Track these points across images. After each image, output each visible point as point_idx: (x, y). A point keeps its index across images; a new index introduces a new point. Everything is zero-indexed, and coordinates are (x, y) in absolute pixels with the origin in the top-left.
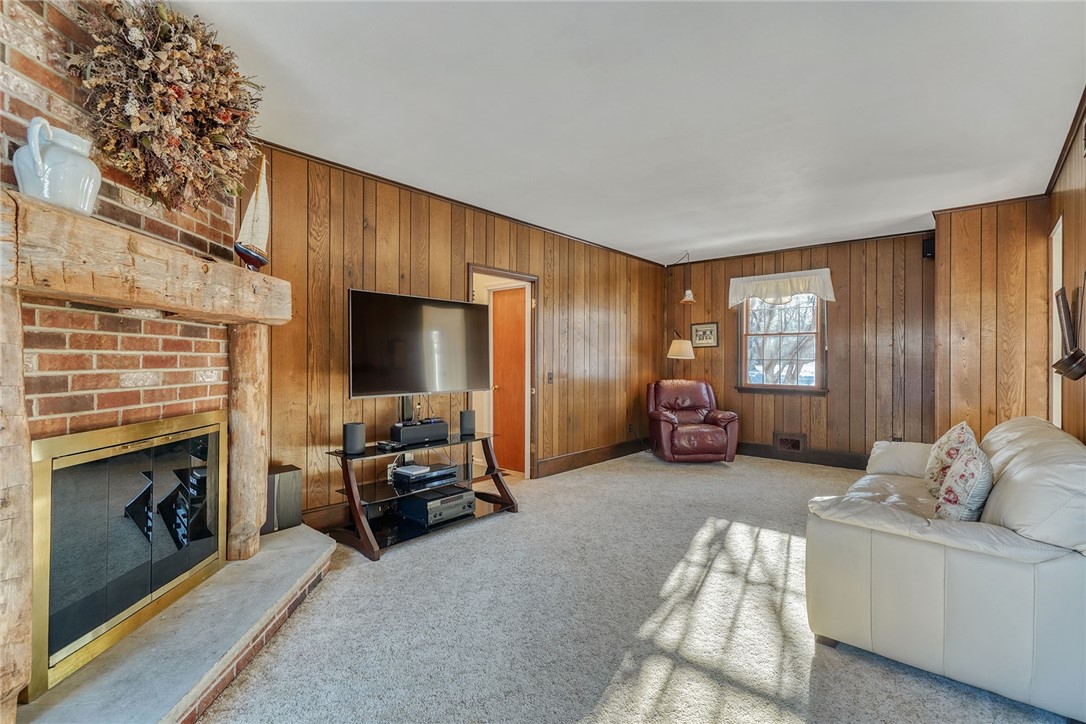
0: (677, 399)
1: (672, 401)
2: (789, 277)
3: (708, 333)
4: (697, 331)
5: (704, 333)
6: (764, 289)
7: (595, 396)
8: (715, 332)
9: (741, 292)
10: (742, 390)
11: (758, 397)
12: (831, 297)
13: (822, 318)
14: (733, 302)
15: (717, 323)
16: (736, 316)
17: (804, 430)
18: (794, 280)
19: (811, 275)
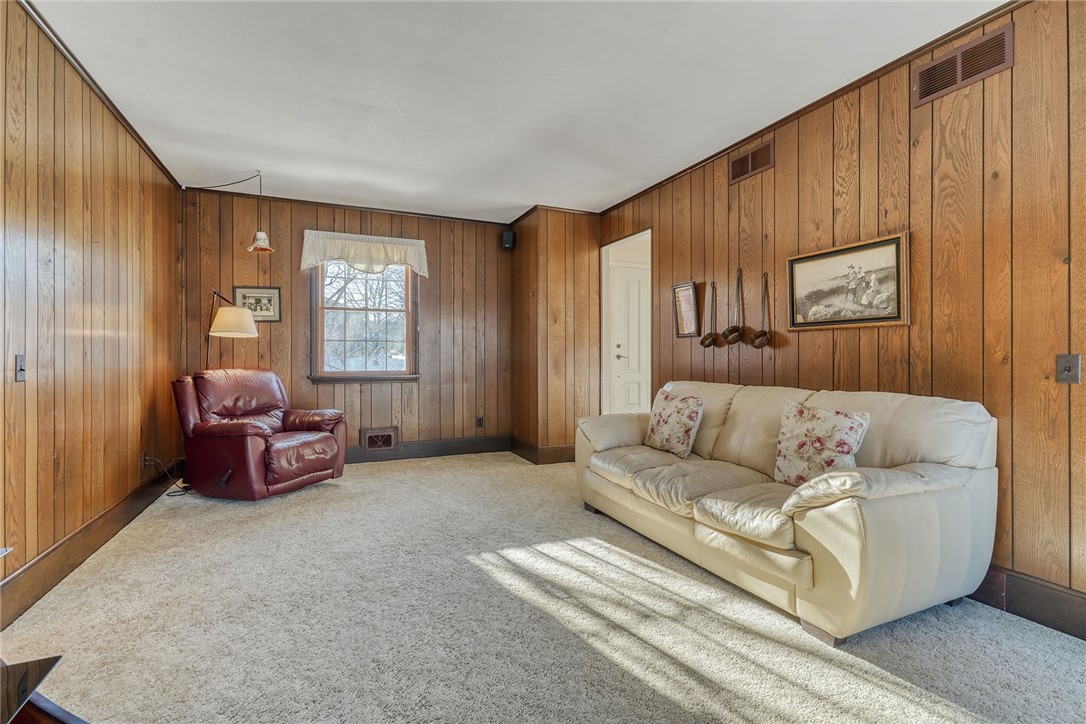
0: (237, 399)
1: (229, 403)
2: (383, 242)
3: (265, 301)
4: (244, 297)
5: (258, 301)
6: (352, 253)
7: (100, 407)
8: (275, 301)
9: (318, 249)
10: (317, 380)
11: (339, 388)
12: (424, 272)
13: (415, 294)
14: (308, 261)
15: (279, 289)
16: (311, 282)
17: (395, 423)
18: (389, 246)
19: (407, 245)
